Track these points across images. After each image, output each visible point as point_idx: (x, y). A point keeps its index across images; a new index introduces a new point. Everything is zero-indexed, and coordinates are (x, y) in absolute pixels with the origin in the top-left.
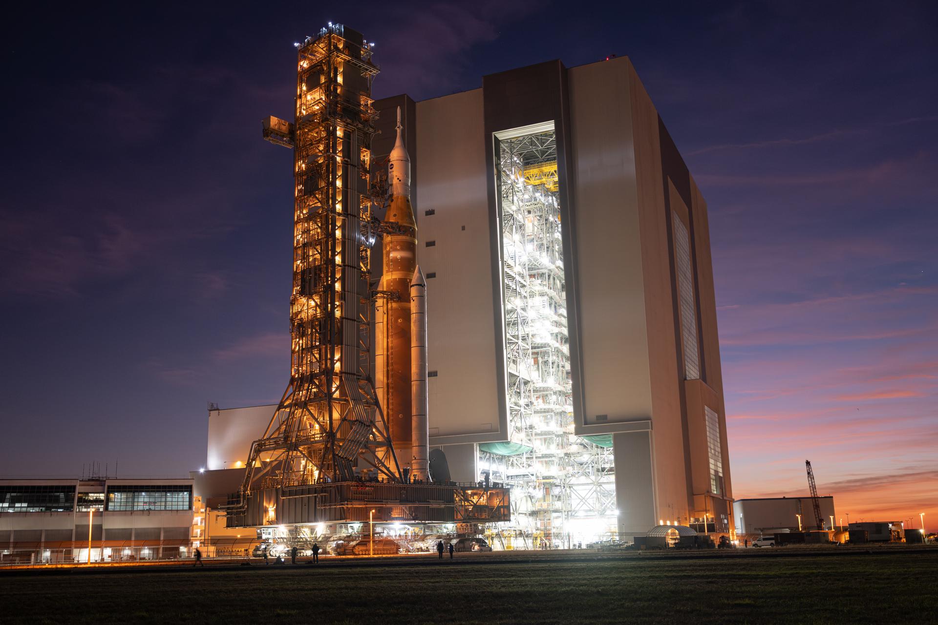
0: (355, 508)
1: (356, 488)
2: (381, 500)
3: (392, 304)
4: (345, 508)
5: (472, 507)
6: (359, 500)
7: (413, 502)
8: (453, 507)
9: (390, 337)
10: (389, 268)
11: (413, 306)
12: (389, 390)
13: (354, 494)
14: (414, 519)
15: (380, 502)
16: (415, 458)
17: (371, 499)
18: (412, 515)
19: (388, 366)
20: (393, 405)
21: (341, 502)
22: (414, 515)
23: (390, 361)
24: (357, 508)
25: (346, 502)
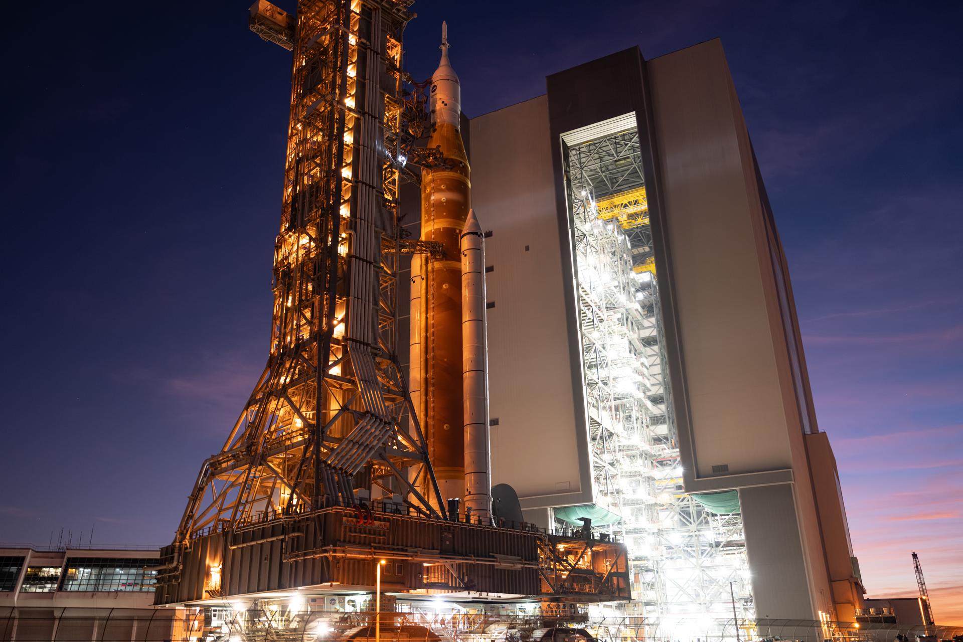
0: (350, 559)
1: (354, 520)
2: (404, 548)
3: (433, 264)
4: (331, 559)
5: (567, 573)
6: (359, 543)
7: (464, 554)
8: (537, 570)
9: (429, 312)
10: (429, 216)
11: (466, 265)
12: (429, 388)
13: (350, 531)
14: (468, 588)
15: (403, 550)
16: (470, 492)
17: (379, 543)
18: (463, 580)
19: (426, 353)
20: (434, 411)
21: (322, 547)
22: (466, 579)
23: (430, 346)
24: (355, 560)
25: (331, 547)
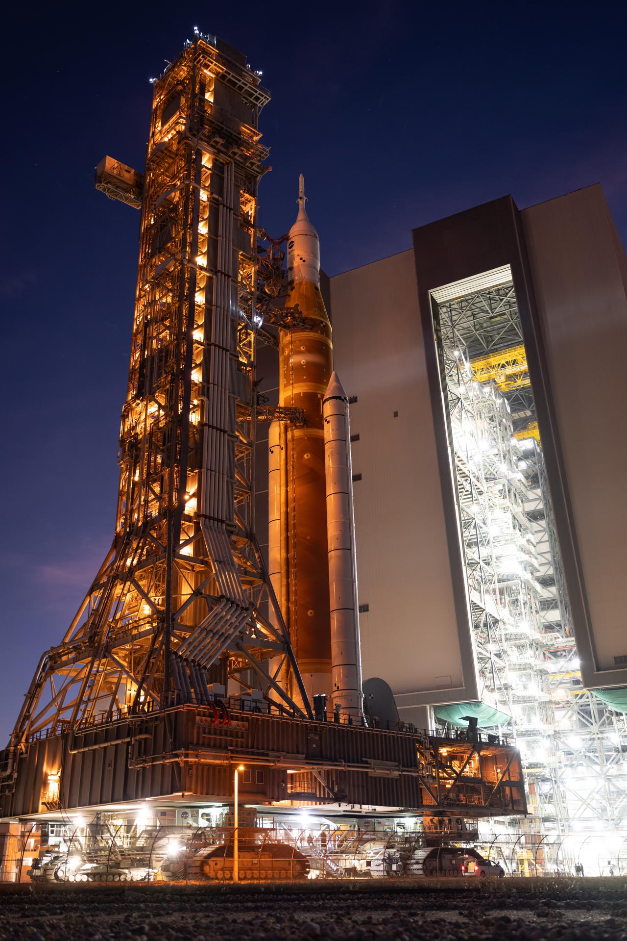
0: (204, 765)
1: (209, 719)
2: (265, 752)
3: (293, 432)
4: (182, 765)
5: (452, 782)
6: (215, 746)
7: (333, 760)
8: (416, 778)
9: (289, 484)
10: (288, 381)
11: (329, 432)
12: (290, 570)
13: (205, 733)
14: (338, 799)
15: (263, 755)
16: (338, 687)
17: (237, 746)
18: (332, 790)
19: (287, 530)
20: (296, 595)
21: (172, 750)
22: (336, 789)
23: (291, 522)
24: (209, 765)
25: (183, 751)
